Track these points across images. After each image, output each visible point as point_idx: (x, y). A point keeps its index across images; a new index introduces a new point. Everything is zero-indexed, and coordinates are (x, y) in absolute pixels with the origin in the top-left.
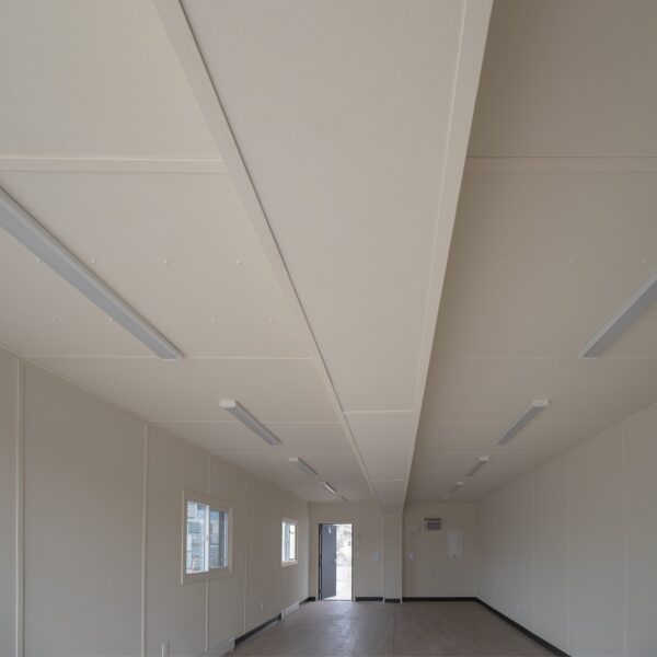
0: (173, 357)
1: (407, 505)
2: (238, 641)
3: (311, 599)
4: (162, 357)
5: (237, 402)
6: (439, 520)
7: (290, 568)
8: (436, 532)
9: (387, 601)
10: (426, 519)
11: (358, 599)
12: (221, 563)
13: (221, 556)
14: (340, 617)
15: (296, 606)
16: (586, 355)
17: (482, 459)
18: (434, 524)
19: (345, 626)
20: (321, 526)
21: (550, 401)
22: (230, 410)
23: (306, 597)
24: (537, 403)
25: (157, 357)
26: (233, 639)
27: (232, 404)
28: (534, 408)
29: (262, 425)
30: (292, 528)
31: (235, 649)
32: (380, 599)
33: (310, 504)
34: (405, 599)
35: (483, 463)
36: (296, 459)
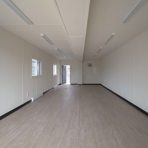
0: (31, 24)
1: (83, 60)
2: (44, 93)
3: (60, 84)
4: (29, 24)
5: (44, 35)
6: (91, 64)
7: (55, 76)
8: (90, 67)
9: (79, 85)
10: (88, 64)
11: (72, 84)
12: (40, 74)
13: (40, 72)
14: (68, 88)
15: (57, 86)
16: (123, 23)
17: (101, 48)
18: (90, 65)
19: (69, 90)
20: (62, 66)
21: (116, 34)
22: (43, 36)
23: (59, 84)
24: (113, 34)
25: (28, 24)
26: (42, 93)
27: (43, 35)
28: (112, 35)
29: (49, 40)
30: (56, 66)
31: (43, 95)
32: (77, 84)
33: (60, 60)
34: (83, 84)
35: (101, 49)
36: (57, 48)
